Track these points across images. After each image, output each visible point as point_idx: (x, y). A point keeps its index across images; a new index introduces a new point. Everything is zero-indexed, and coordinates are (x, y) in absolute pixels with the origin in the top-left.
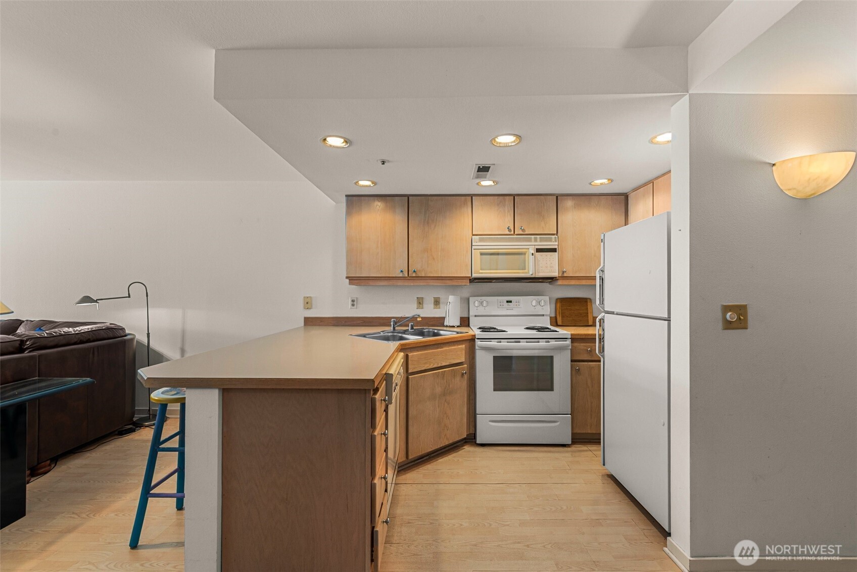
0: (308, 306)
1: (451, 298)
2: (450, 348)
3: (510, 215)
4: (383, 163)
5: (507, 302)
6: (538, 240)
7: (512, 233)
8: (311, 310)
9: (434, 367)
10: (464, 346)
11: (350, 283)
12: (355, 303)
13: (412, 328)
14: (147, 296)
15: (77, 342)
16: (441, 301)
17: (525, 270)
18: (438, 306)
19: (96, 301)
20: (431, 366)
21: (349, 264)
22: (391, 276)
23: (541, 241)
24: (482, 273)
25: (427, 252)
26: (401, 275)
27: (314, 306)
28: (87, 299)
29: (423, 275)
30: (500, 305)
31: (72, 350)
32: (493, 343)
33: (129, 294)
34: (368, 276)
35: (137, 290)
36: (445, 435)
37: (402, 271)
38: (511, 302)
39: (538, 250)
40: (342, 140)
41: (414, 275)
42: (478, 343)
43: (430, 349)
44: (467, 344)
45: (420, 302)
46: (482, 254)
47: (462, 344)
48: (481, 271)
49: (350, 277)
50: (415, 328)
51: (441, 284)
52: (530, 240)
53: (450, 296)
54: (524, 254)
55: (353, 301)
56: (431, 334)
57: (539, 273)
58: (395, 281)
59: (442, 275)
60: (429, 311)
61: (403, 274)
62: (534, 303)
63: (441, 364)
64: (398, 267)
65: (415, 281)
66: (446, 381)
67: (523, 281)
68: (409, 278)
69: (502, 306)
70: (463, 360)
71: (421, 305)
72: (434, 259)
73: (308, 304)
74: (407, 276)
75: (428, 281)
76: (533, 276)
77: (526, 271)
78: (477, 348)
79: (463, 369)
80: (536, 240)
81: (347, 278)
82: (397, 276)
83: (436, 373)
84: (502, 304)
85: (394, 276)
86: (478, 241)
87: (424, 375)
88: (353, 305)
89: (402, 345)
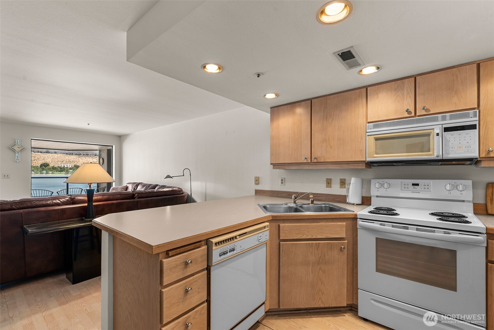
0: (257, 182)
1: (353, 180)
2: (327, 224)
3: (410, 97)
4: (259, 76)
5: (413, 185)
6: (448, 118)
7: (413, 114)
8: (259, 185)
9: (307, 238)
10: (345, 223)
11: (274, 168)
12: (283, 181)
13: (312, 202)
14: (190, 175)
15: (161, 195)
16: (347, 182)
17: (429, 151)
18: (344, 186)
19: (172, 177)
20: (304, 237)
21: (272, 155)
22: (298, 162)
23: (451, 119)
24: (376, 157)
25: (326, 142)
26: (305, 161)
27: (260, 183)
28: (169, 177)
29: (323, 161)
30: (405, 188)
31: (152, 200)
32: (376, 225)
33: (184, 174)
34: (284, 162)
35: (187, 172)
36: (320, 299)
37: (306, 158)
38: (418, 185)
39: (447, 130)
40: (217, 67)
41: (315, 161)
42: (360, 222)
43: (303, 222)
44: (350, 222)
45: (329, 183)
46: (377, 139)
47: (344, 221)
48: (375, 155)
49: (273, 164)
50: (315, 202)
51: (339, 168)
52: (436, 119)
53: (352, 178)
54: (428, 135)
55: (282, 180)
56: (328, 208)
57: (448, 154)
58: (302, 166)
59: (339, 160)
60: (336, 190)
61: (307, 160)
62: (448, 187)
63: (316, 236)
64: (303, 155)
65: (318, 166)
66: (321, 252)
67: (431, 163)
68: (312, 163)
69: (406, 189)
70: (344, 236)
71: (329, 185)
72: (331, 147)
73: (257, 181)
74: (310, 161)
75: (328, 165)
76: (440, 158)
77: (431, 153)
78: (358, 227)
79: (343, 244)
80: (444, 118)
81: (271, 164)
82: (303, 162)
83: (309, 243)
84: (406, 186)
85: (301, 162)
86: (372, 127)
87: (296, 243)
88: (282, 183)
89: (273, 216)
